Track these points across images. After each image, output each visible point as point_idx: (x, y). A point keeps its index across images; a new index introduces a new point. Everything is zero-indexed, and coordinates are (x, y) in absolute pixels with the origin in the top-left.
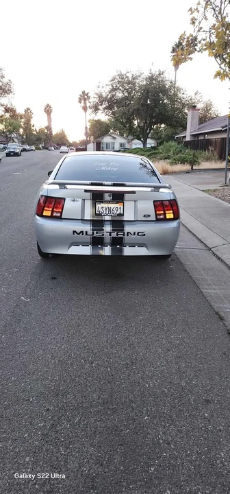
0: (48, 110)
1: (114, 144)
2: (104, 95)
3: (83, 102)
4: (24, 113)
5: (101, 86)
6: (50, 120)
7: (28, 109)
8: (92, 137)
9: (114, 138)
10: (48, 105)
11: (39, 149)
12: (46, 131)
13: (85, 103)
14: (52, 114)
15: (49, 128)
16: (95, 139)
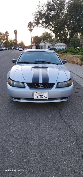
0: (15, 32)
1: (45, 46)
2: (43, 12)
3: (30, 27)
4: (5, 34)
5: (41, 5)
6: (16, 37)
7: (7, 32)
8: (34, 43)
9: (46, 43)
10: (15, 30)
11: (12, 49)
12: (14, 41)
13: (31, 28)
14: (17, 34)
15: (16, 40)
16: (35, 44)
